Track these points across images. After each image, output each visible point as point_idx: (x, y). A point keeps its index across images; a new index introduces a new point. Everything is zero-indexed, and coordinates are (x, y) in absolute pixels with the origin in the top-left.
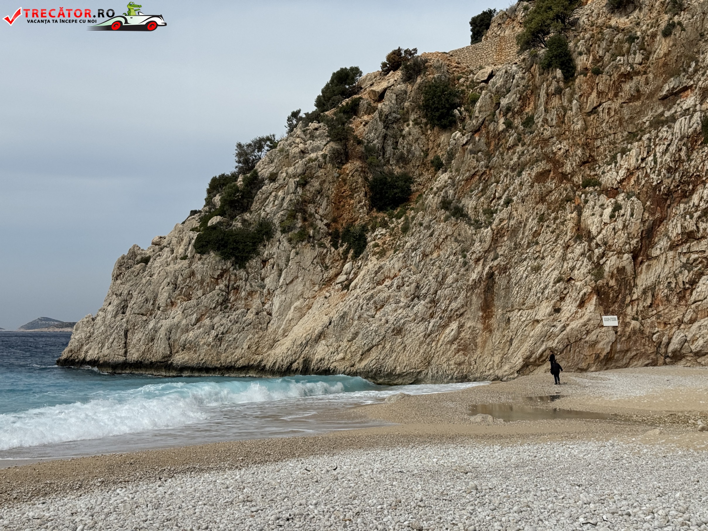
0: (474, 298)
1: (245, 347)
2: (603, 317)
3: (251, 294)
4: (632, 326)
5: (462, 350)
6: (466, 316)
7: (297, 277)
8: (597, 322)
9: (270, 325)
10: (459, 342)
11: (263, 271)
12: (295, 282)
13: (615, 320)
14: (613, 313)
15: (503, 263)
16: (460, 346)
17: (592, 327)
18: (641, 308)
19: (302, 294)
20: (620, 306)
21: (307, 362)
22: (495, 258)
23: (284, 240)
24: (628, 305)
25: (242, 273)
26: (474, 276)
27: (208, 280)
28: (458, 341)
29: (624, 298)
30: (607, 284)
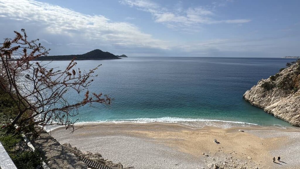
3: (268, 96)
9: (270, 102)
11: (272, 92)
19: (279, 98)
21: (270, 111)
23: (278, 88)
27: (261, 92)
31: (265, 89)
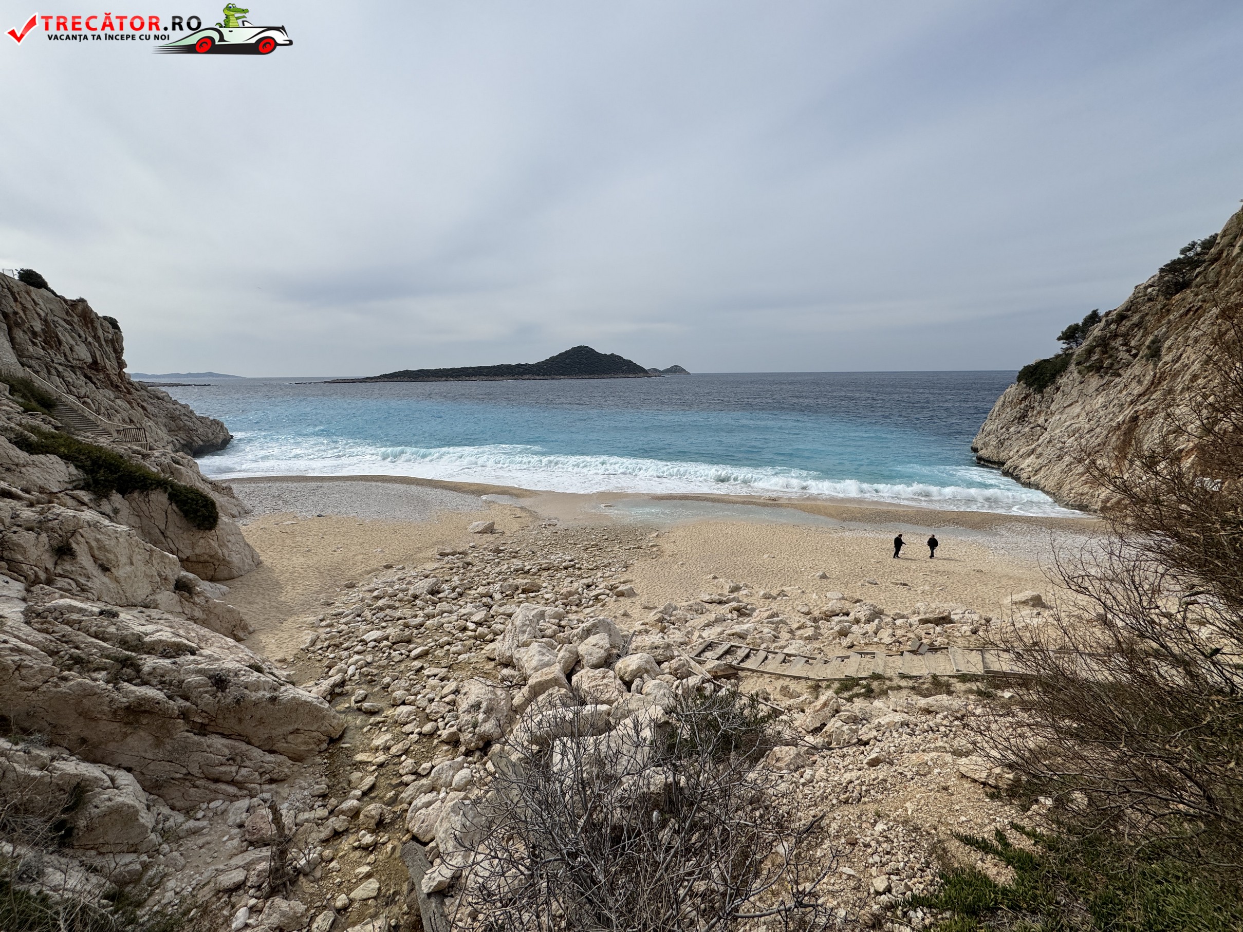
0: (1114, 439)
6: (1101, 454)
7: (1077, 402)
12: (1073, 406)
15: (1150, 408)
21: (1016, 468)
22: (1146, 403)
23: (1076, 372)
25: (1038, 397)
26: (1121, 418)
27: (1015, 402)
28: (1087, 474)
31: (1029, 385)
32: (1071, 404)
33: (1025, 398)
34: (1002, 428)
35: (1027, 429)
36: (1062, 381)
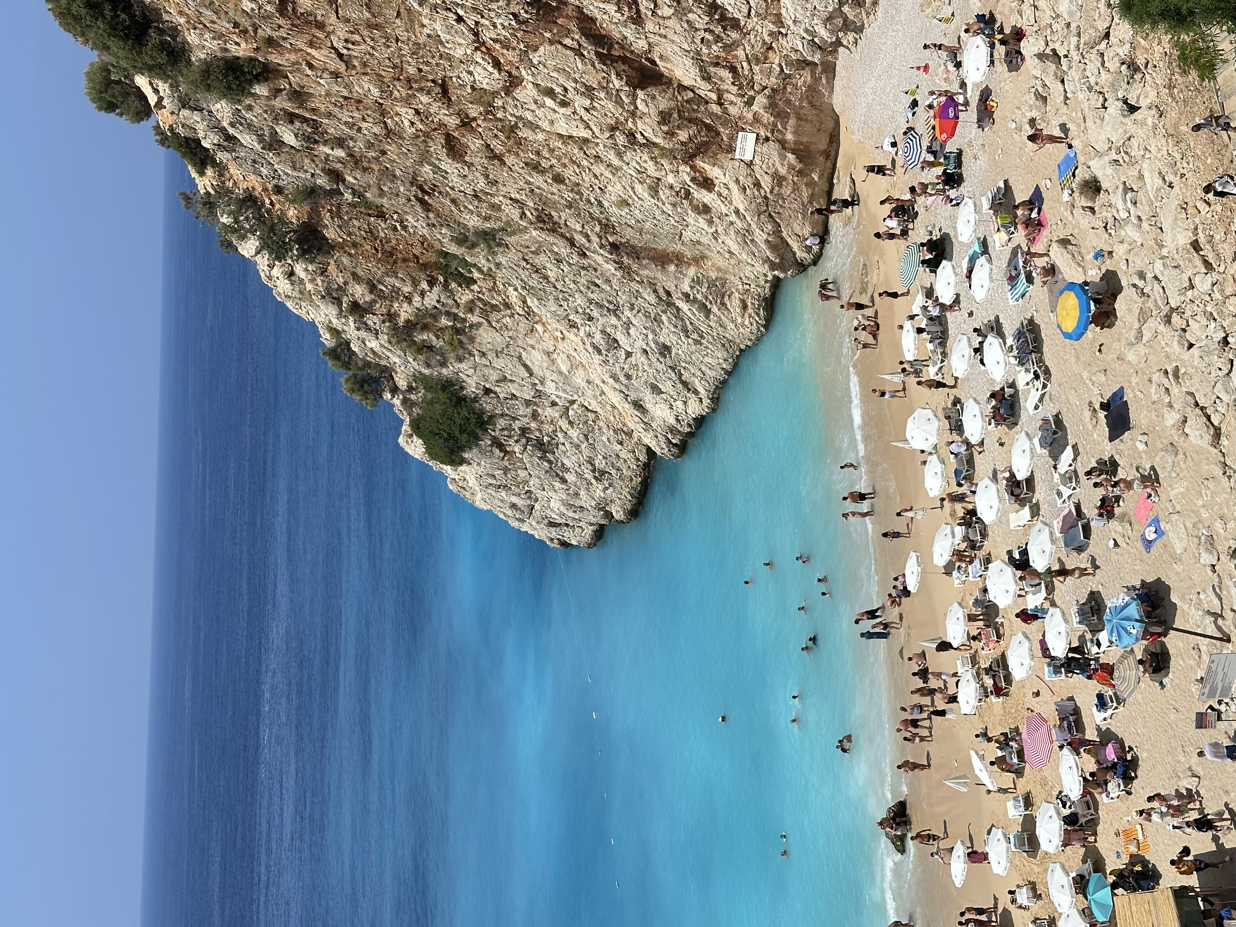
0: (645, 272)
1: (620, 447)
2: (737, 156)
3: (536, 418)
4: (762, 111)
5: (723, 297)
6: (672, 289)
7: (520, 358)
8: (744, 171)
9: (590, 408)
10: (711, 303)
11: (502, 396)
12: (528, 363)
13: (744, 137)
14: (733, 138)
15: (598, 229)
16: (716, 302)
17: (749, 179)
18: (734, 89)
19: (548, 354)
20: (724, 124)
22: (587, 236)
23: (458, 365)
24: (725, 111)
25: (502, 423)
26: (610, 268)
27: (506, 463)
28: (708, 304)
29: (712, 114)
30: (683, 143)
31: (474, 440)
32: (525, 366)
33: (501, 446)
34: (564, 481)
35: (574, 433)
36: (472, 386)
